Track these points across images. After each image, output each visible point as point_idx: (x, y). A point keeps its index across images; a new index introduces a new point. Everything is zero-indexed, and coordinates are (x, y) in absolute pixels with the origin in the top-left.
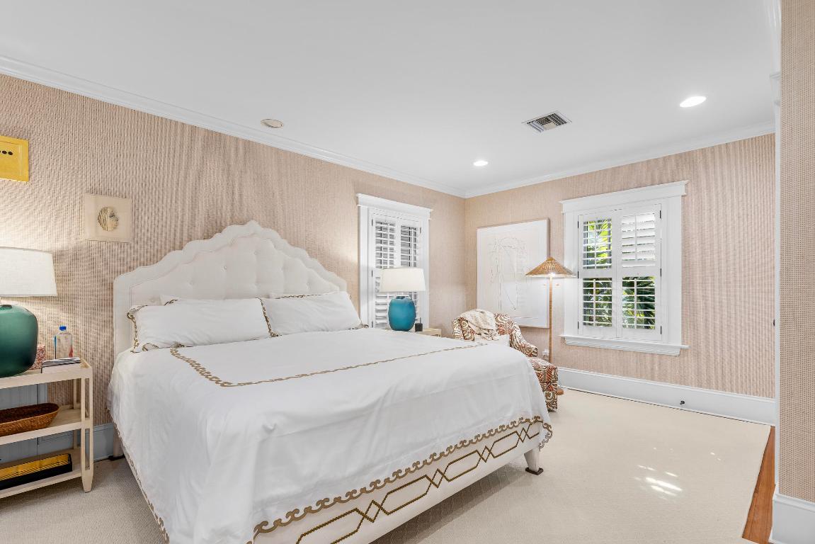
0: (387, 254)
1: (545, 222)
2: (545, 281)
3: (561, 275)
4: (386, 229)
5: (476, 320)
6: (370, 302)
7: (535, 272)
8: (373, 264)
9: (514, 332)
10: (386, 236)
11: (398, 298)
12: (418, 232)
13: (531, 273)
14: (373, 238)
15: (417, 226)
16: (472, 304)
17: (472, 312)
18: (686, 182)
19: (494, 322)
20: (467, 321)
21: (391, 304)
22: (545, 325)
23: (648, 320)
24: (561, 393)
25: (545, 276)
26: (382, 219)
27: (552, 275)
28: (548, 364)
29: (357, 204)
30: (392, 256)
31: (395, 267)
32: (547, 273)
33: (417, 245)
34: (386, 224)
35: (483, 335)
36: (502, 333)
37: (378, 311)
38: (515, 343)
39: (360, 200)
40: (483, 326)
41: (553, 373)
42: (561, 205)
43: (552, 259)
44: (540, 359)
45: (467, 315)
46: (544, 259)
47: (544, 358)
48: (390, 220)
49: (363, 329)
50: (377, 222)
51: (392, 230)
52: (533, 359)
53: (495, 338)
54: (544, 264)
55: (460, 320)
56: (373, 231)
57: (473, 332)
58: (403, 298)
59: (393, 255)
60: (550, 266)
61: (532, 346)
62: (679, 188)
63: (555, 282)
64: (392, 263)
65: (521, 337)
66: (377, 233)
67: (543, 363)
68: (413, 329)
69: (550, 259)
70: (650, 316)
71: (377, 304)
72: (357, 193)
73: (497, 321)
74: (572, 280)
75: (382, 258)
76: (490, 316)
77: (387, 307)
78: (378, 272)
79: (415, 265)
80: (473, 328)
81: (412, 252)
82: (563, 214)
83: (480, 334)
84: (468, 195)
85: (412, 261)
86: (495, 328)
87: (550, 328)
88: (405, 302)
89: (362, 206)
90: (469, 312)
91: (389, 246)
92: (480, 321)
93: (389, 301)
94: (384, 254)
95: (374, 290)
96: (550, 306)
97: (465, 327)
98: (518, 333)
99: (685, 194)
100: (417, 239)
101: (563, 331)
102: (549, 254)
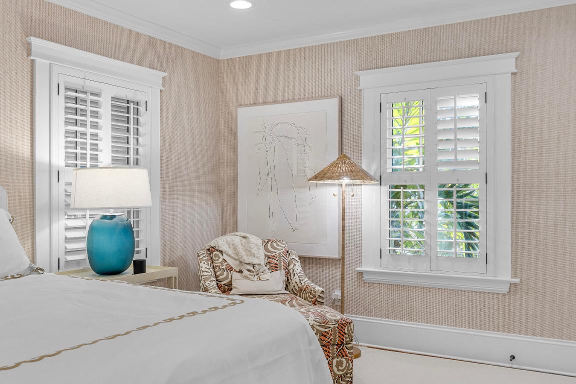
0: (86, 144)
1: (335, 102)
2: (335, 190)
3: (358, 182)
4: (84, 101)
5: (235, 249)
6: (55, 226)
7: (321, 176)
8: (59, 160)
9: (292, 266)
10: (84, 113)
11: (104, 217)
12: (142, 109)
13: (316, 178)
14: (60, 116)
15: (140, 98)
16: (229, 225)
17: (229, 237)
18: (517, 54)
19: (262, 252)
20: (221, 252)
21: (92, 229)
22: (336, 255)
23: (469, 244)
24: (358, 356)
25: (337, 182)
26: (77, 83)
27: (346, 181)
28: (339, 316)
29: (29, 54)
30: (95, 147)
31: (100, 165)
32: (339, 178)
33: (140, 129)
34: (85, 93)
35: (246, 273)
36: (274, 268)
37: (68, 240)
38: (293, 283)
39: (33, 49)
40: (247, 259)
41: (346, 331)
42: (358, 78)
43: (345, 156)
44: (328, 309)
45: (222, 242)
46: (334, 156)
47: (333, 306)
48: (91, 85)
49: (34, 276)
50: (67, 89)
51: (95, 103)
52: (319, 309)
53: (263, 276)
54: (335, 164)
55: (211, 250)
56: (60, 103)
57: (230, 268)
58: (112, 217)
59: (97, 145)
60: (343, 168)
61: (317, 288)
62: (507, 63)
63: (349, 191)
64: (95, 158)
65: (302, 274)
66: (66, 108)
67: (333, 315)
68: (131, 268)
69: (343, 157)
70: (472, 239)
71: (67, 229)
72: (28, 36)
73: (267, 250)
74: (373, 187)
75: (79, 151)
76: (256, 241)
77: (84, 234)
78: (69, 175)
79: (137, 163)
80: (231, 262)
81: (131, 140)
82: (361, 91)
83: (241, 272)
84: (224, 55)
85: (132, 156)
86: (262, 260)
87: (343, 258)
88: (117, 224)
89: (38, 60)
90: (224, 238)
91: (89, 131)
92: (241, 249)
93: (88, 222)
94: (82, 143)
95: (62, 205)
96: (343, 227)
97: (218, 262)
98: (298, 268)
99: (516, 71)
100: (141, 119)
101: (360, 263)
102: (341, 149)
